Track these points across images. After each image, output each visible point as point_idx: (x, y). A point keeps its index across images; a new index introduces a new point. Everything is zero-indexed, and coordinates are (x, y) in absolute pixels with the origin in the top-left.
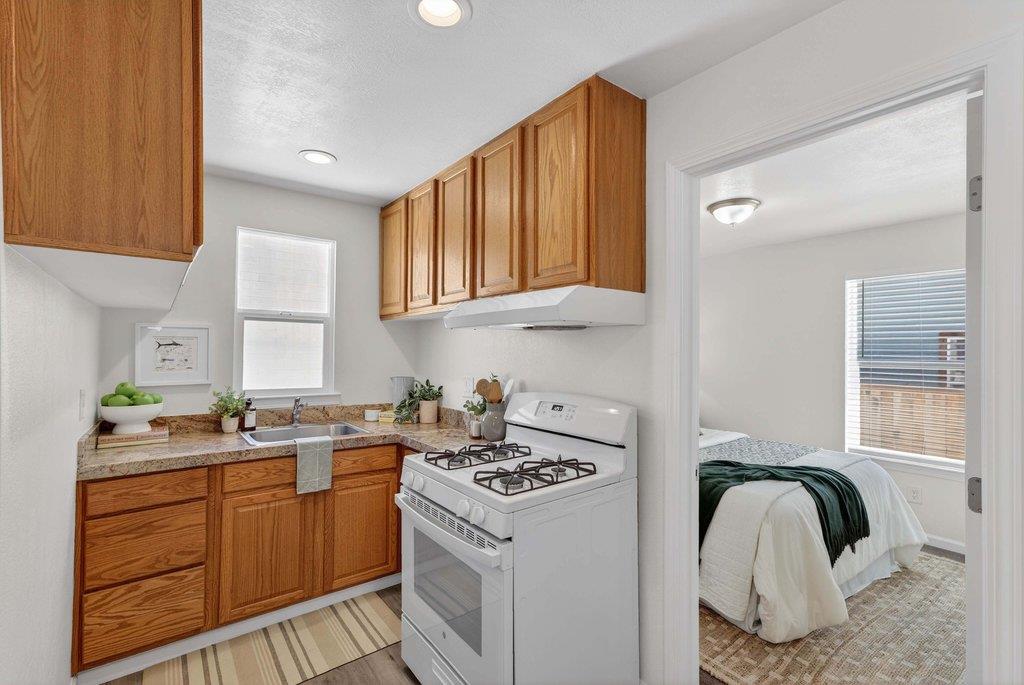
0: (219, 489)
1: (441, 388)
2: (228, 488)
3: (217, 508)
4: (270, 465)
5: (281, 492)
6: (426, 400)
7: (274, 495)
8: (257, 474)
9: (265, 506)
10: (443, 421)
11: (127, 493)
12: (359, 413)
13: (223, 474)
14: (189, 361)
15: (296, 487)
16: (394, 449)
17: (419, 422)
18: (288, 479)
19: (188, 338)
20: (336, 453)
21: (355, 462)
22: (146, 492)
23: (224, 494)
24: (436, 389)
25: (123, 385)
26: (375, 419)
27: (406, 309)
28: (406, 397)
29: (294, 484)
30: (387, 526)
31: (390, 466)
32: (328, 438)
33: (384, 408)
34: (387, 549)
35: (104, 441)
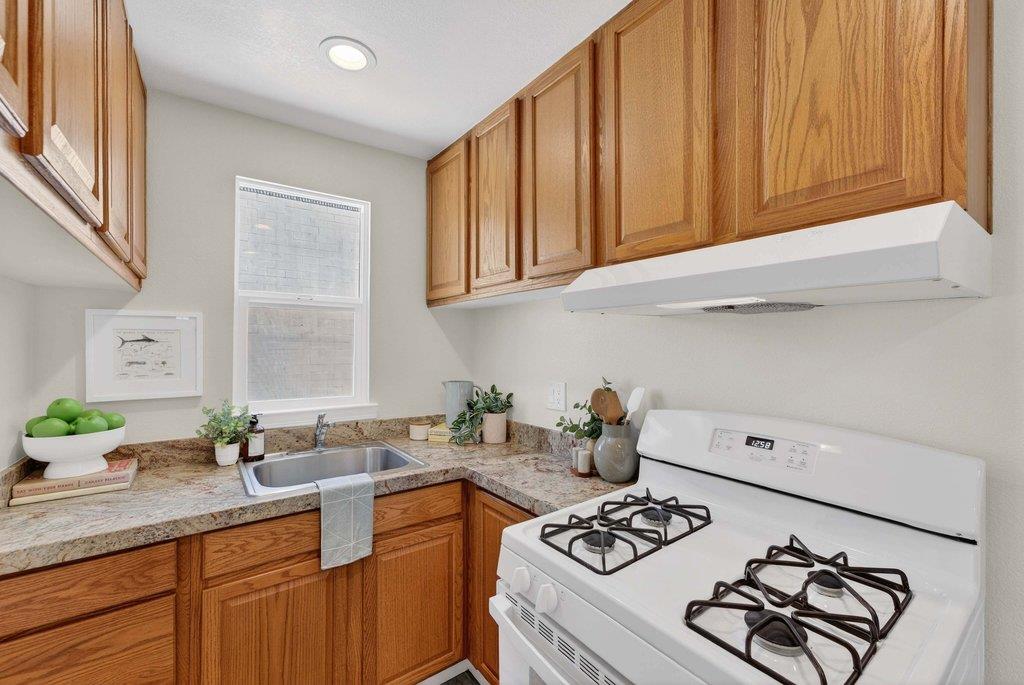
0: (196, 574)
1: (510, 395)
2: (209, 573)
3: (193, 604)
4: (279, 527)
5: (297, 568)
6: (492, 412)
7: (286, 574)
8: (258, 544)
9: (272, 592)
10: (515, 440)
11: (29, 601)
12: (401, 429)
13: (202, 550)
14: (168, 365)
15: (319, 556)
16: (458, 487)
17: (482, 441)
18: (307, 545)
19: (167, 331)
20: (380, 501)
21: (405, 511)
22: (63, 594)
23: (206, 583)
24: (503, 397)
25: (58, 402)
26: (423, 437)
27: (468, 290)
28: (466, 409)
29: (318, 553)
30: (450, 597)
31: (454, 511)
32: (365, 479)
33: (434, 421)
34: (450, 627)
35: (23, 494)
